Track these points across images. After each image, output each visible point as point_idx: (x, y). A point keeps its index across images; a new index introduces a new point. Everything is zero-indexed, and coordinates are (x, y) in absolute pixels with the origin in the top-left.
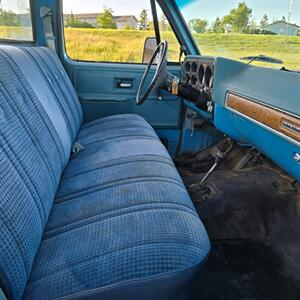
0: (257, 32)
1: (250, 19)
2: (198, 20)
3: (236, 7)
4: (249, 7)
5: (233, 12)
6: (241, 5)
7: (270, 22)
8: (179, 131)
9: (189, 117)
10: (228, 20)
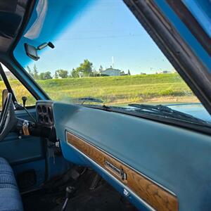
0: (98, 75)
1: (93, 69)
2: (62, 71)
3: (83, 62)
4: (91, 62)
5: (82, 65)
6: (85, 61)
7: (104, 69)
8: (44, 161)
9: (49, 147)
10: (80, 69)
